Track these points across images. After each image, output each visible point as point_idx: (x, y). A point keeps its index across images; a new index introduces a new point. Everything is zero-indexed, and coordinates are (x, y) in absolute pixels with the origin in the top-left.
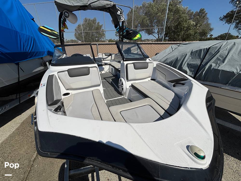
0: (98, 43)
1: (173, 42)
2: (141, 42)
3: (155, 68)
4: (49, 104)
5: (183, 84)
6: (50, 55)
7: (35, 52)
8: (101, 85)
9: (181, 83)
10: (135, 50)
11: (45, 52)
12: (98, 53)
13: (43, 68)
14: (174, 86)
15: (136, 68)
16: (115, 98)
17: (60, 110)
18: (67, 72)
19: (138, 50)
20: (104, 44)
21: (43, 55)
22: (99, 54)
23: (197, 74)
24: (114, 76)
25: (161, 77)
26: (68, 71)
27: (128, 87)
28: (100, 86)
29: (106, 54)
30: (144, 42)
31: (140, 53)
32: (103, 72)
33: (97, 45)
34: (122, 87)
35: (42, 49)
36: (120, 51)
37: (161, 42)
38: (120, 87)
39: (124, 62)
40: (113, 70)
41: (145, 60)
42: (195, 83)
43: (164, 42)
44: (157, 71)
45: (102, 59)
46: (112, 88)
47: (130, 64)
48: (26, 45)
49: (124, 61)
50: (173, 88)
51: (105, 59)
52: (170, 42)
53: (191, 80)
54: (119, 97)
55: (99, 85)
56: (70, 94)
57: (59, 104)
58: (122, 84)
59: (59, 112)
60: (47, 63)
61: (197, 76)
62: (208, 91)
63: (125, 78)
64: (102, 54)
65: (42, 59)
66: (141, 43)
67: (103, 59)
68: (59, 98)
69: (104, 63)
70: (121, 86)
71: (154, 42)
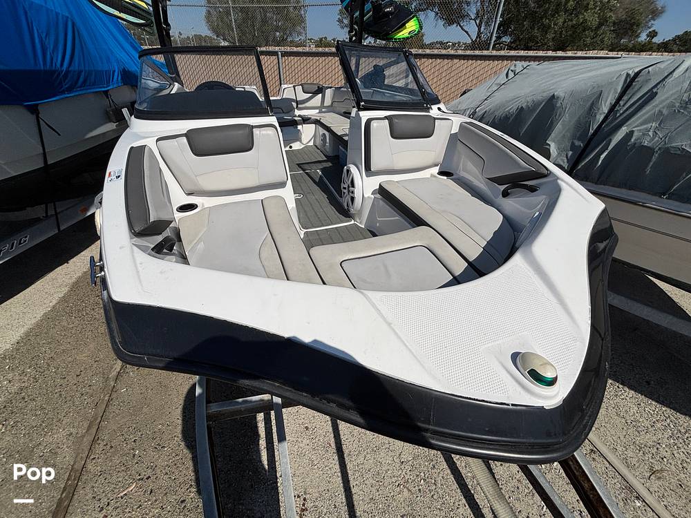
0: (283, 49)
1: (522, 53)
2: (420, 51)
3: (453, 139)
4: (136, 230)
5: (533, 189)
6: (132, 86)
7: (81, 71)
8: (289, 183)
9: (526, 187)
10: (396, 75)
11: (114, 71)
12: (282, 82)
13: (115, 127)
14: (505, 194)
15: (395, 135)
16: (330, 225)
17: (171, 249)
18: (184, 140)
19: (407, 76)
20: (300, 52)
21: (108, 82)
22: (284, 86)
23: (581, 162)
24: (329, 158)
25: (470, 166)
26: (189, 135)
27: (368, 194)
28: (284, 187)
29: (305, 86)
30: (428, 51)
31: (413, 86)
32: (296, 146)
33: (280, 56)
34: (353, 192)
35: (102, 63)
36: (349, 76)
37: (485, 53)
38: (344, 193)
39: (362, 113)
40: (328, 141)
41: (428, 109)
42: (568, 187)
43: (494, 53)
44: (460, 146)
45: (294, 104)
46: (323, 197)
47: (378, 120)
48: (52, 47)
49: (360, 109)
50: (502, 201)
51: (301, 104)
52: (513, 53)
53: (558, 178)
54: (342, 222)
55: (282, 185)
56: (197, 206)
57: (168, 233)
58: (353, 184)
59: (166, 254)
60: (125, 111)
61: (579, 167)
62: (604, 212)
63: (360, 166)
64: (294, 87)
65: (108, 97)
66: (420, 55)
67: (297, 103)
68: (165, 217)
69: (299, 116)
70: (349, 191)
71: (460, 52)
